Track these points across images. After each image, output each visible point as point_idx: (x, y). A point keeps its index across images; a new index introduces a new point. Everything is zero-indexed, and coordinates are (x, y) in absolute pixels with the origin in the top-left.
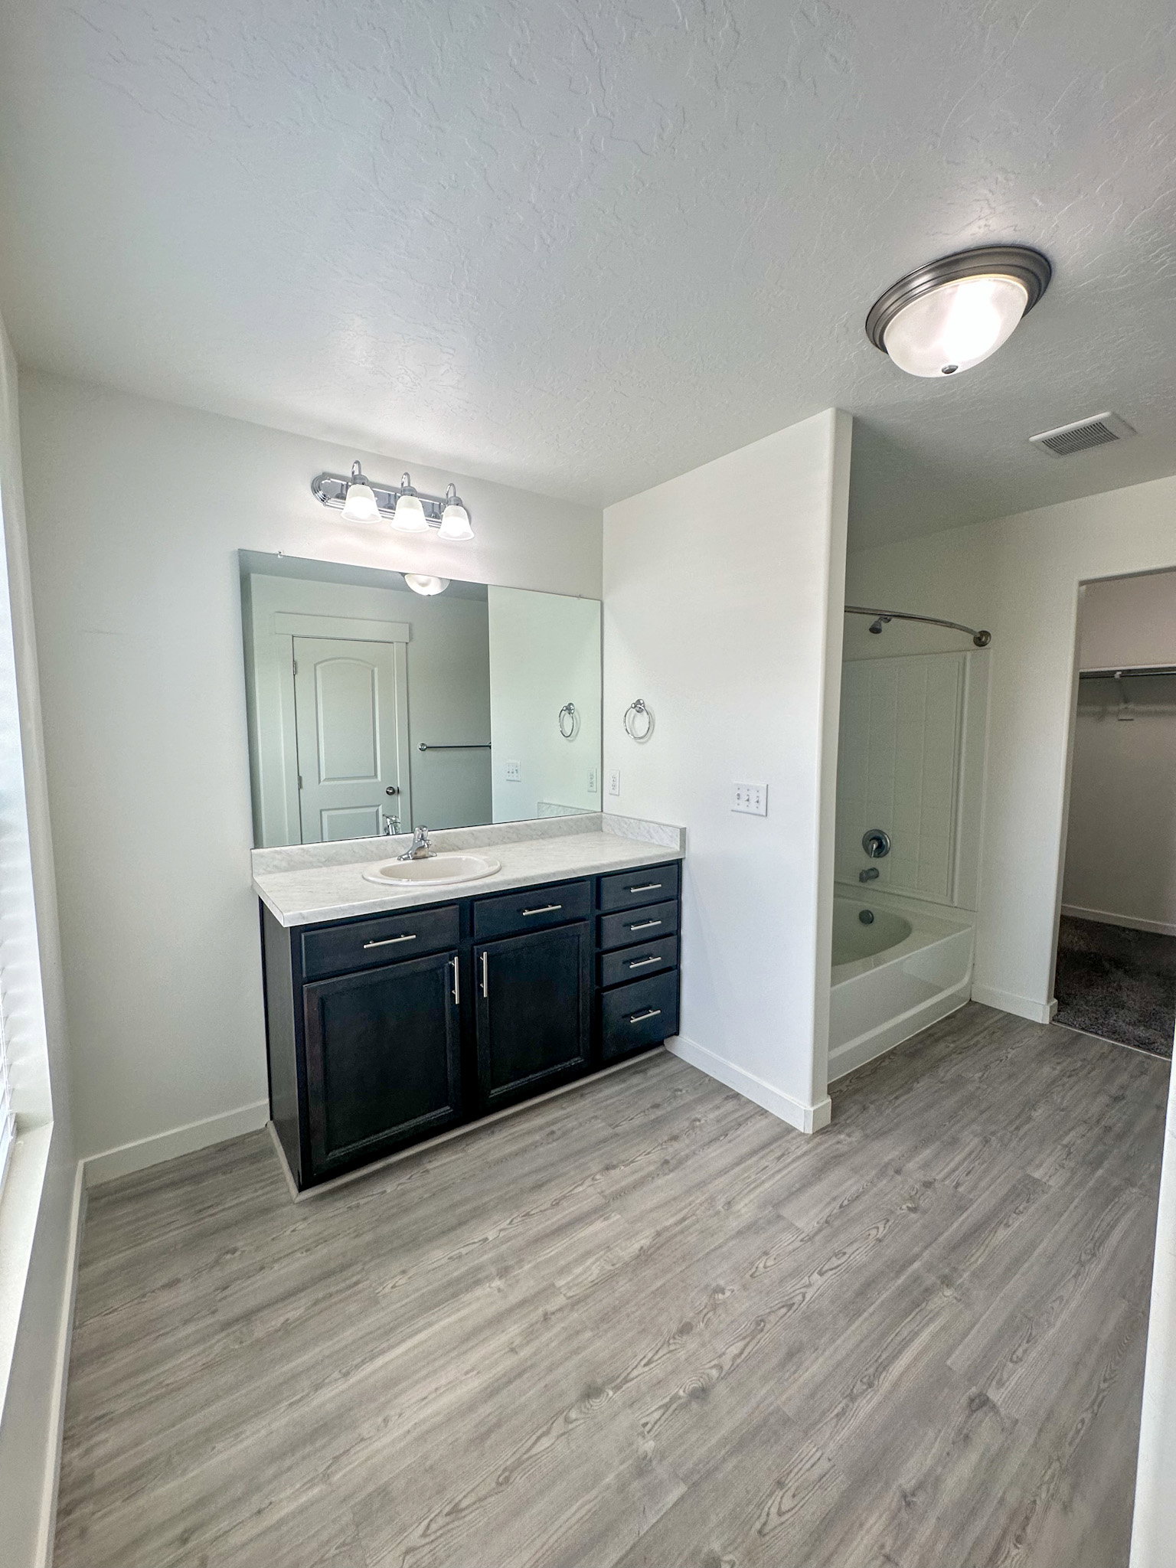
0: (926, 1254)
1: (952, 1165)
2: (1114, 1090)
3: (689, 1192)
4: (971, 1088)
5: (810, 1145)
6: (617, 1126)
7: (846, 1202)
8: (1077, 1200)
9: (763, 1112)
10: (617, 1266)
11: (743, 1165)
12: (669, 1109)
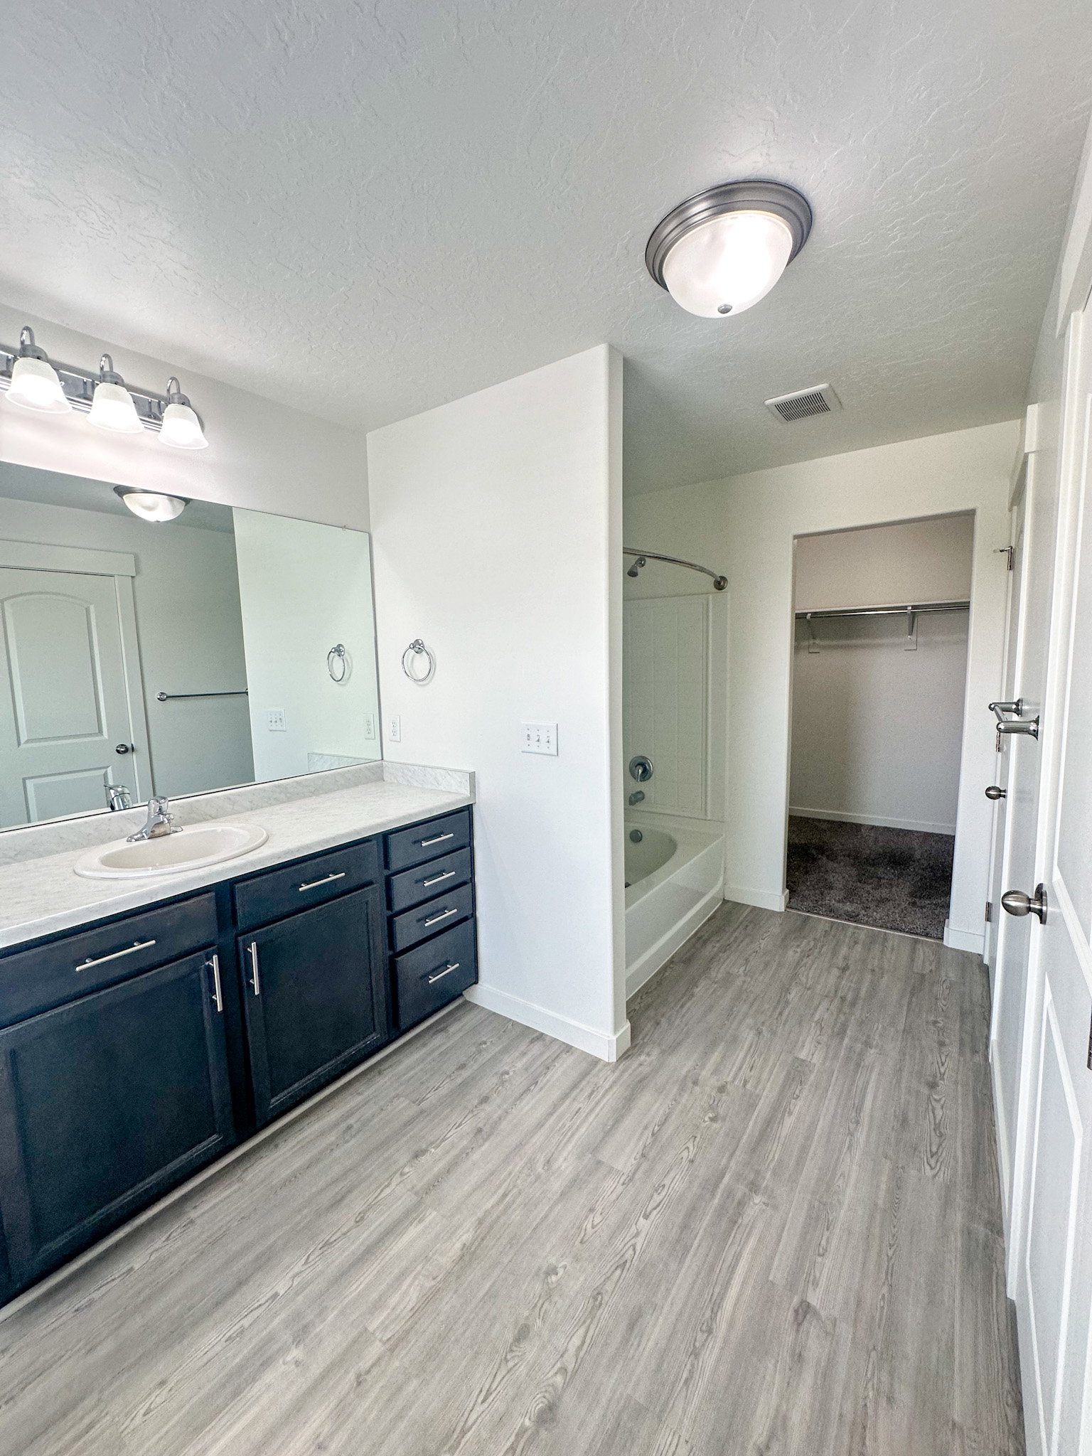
0: (733, 1164)
1: (737, 1064)
2: (840, 961)
3: (507, 1160)
4: (738, 982)
5: (617, 1074)
6: (423, 1100)
7: (657, 1128)
8: (836, 1072)
9: (568, 1049)
10: (438, 1279)
11: (555, 1115)
12: (475, 1067)
